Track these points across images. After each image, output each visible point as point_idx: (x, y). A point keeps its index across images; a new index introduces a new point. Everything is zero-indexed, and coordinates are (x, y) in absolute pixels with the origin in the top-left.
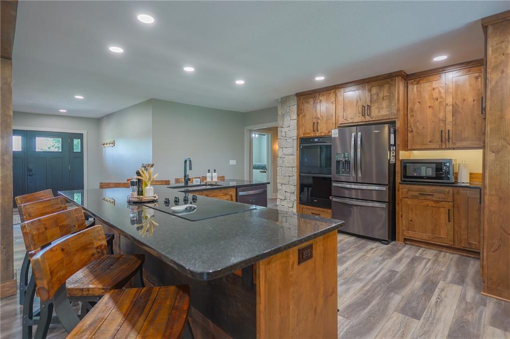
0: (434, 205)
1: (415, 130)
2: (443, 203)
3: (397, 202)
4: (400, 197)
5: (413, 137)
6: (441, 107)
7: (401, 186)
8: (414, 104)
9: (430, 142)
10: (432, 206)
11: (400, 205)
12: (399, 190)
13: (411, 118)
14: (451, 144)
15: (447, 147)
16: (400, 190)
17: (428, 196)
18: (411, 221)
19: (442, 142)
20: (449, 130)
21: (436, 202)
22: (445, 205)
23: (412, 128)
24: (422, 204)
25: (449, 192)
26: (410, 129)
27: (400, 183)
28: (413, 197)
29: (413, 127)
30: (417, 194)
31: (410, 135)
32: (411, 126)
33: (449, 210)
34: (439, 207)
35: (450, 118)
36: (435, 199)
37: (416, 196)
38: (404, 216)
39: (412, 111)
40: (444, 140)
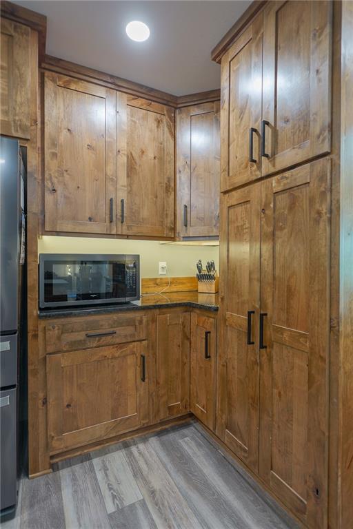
0: (117, 355)
1: (59, 189)
2: (131, 346)
3: (30, 368)
4: (41, 352)
5: (56, 204)
6: (110, 154)
7: (42, 324)
8: (59, 130)
9: (90, 219)
10: (114, 358)
11: (41, 373)
12: (35, 336)
13: (52, 159)
14: (125, 227)
15: (120, 233)
16: (40, 334)
17: (104, 338)
18: (68, 406)
19: (111, 222)
20: (122, 201)
21: (120, 345)
22: (135, 350)
23: (52, 183)
24: (95, 358)
25: (141, 322)
26: (48, 184)
27: (39, 317)
28: (75, 346)
29: (55, 180)
30: (81, 336)
31: (49, 198)
32: (51, 178)
33: (143, 357)
34: (125, 357)
35: (123, 180)
36: (118, 341)
37: (81, 341)
38: (51, 400)
39: (54, 144)
40: (114, 219)
